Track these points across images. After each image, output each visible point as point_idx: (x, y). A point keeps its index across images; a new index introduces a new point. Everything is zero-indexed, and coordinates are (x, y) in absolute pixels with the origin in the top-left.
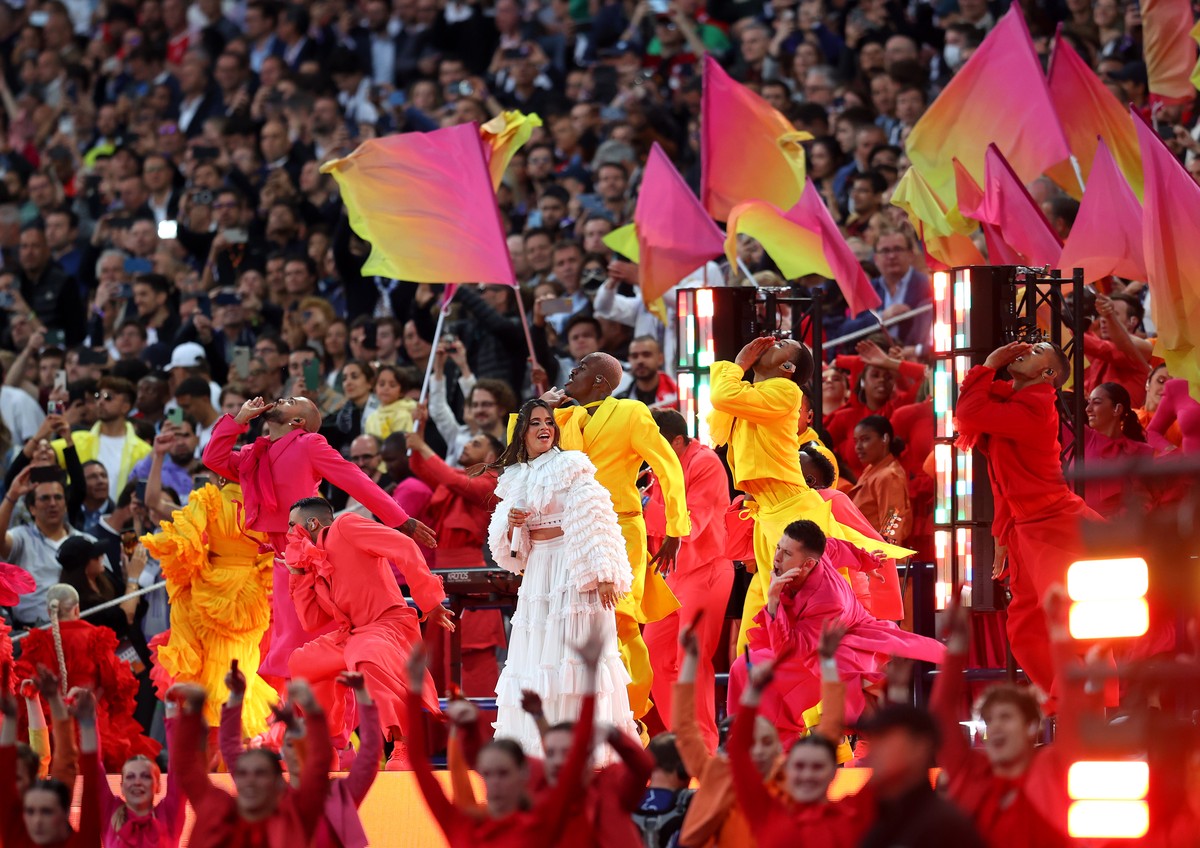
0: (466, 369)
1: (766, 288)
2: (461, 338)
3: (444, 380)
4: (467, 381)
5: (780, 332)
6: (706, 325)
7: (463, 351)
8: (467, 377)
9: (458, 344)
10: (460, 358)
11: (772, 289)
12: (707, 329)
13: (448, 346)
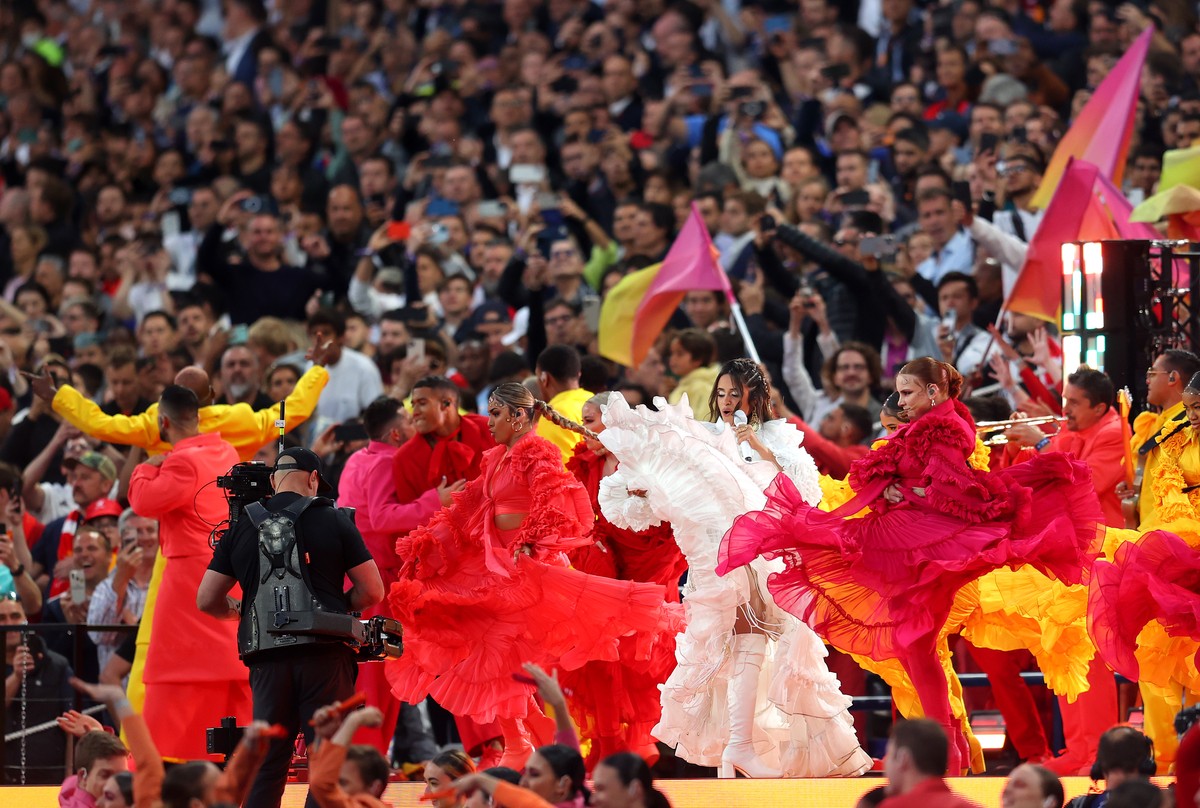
0: (826, 325)
1: (1161, 242)
3: (801, 337)
5: (1176, 290)
6: (1094, 282)
8: (827, 334)
10: (820, 312)
11: (1168, 242)
12: (1095, 288)
13: (806, 300)
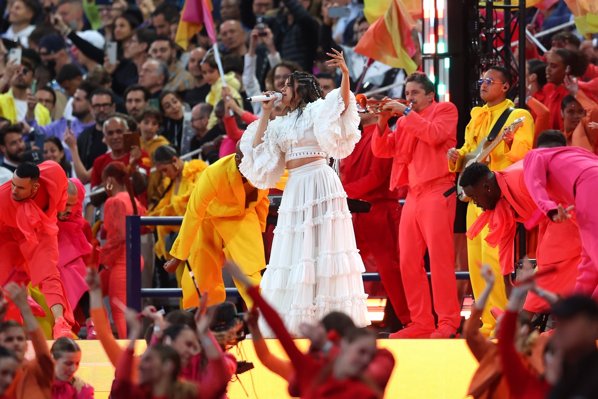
0: (272, 48)
2: (270, 27)
3: (255, 57)
4: (274, 57)
5: (495, 29)
7: (271, 36)
8: (274, 54)
9: (268, 30)
10: (269, 39)
13: (261, 32)
